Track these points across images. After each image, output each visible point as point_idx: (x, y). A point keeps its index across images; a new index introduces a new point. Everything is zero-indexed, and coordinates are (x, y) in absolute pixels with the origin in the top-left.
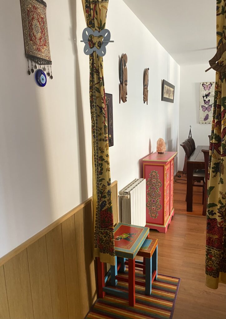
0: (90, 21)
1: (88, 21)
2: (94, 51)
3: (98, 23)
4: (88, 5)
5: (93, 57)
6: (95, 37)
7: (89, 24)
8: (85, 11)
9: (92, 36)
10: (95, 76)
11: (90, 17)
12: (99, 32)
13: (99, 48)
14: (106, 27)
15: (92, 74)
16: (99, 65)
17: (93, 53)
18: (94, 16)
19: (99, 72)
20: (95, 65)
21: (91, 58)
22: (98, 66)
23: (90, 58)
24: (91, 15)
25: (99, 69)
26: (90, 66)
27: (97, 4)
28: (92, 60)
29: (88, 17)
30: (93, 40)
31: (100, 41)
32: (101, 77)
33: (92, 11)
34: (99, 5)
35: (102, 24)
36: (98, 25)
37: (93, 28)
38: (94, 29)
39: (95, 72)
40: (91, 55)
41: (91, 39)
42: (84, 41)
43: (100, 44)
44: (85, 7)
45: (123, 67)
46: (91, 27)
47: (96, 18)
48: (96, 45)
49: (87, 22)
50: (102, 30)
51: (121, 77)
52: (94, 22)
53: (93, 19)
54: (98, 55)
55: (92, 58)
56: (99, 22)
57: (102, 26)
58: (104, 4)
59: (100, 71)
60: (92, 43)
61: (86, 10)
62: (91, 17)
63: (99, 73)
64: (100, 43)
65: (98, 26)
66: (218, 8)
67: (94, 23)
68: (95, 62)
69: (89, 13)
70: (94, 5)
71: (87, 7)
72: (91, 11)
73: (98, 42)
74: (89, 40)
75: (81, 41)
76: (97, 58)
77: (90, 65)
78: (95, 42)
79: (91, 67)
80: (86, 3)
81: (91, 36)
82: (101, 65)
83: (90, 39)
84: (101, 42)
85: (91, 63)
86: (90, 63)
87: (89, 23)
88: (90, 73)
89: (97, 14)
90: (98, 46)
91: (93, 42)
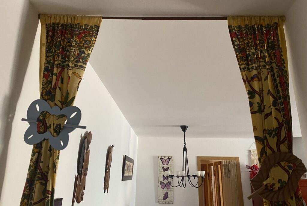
0: (48, 90)
1: (45, 91)
2: (45, 139)
3: (62, 95)
4: (50, 68)
5: (41, 148)
6: (52, 117)
7: (45, 95)
8: (42, 74)
9: (46, 114)
10: (37, 186)
11: (48, 85)
12: (61, 109)
13: (55, 134)
14: (75, 104)
15: (30, 182)
16: (50, 166)
17: (41, 143)
18: (56, 84)
19: (47, 178)
20: (41, 164)
21: (36, 151)
22: (48, 167)
23: (33, 150)
24: (52, 82)
25: (48, 173)
26: (30, 166)
27: (66, 69)
28: (36, 154)
29: (46, 84)
30: (47, 120)
31: (60, 125)
32: (50, 190)
33: (54, 77)
34: (69, 70)
35: (68, 98)
36: (62, 98)
37: (52, 101)
38: (52, 104)
39: (39, 179)
40: (37, 144)
41: (44, 119)
42: (29, 119)
43: (60, 129)
44: (43, 70)
45: (85, 151)
46: (49, 99)
47: (60, 88)
48: (52, 130)
49: (43, 91)
50: (66, 106)
51: (81, 165)
52: (55, 92)
53: (55, 89)
54: (51, 146)
55: (38, 150)
56: (64, 95)
57: (68, 101)
58: (78, 71)
59: (49, 178)
60: (43, 124)
61: (44, 74)
62: (50, 85)
63: (47, 181)
64: (60, 126)
65: (60, 100)
66: (251, 104)
67: (55, 94)
68: (42, 160)
69: (49, 79)
70: (59, 70)
71: (46, 69)
72: (52, 76)
73: (57, 125)
74: (39, 120)
75: (23, 120)
76: (48, 153)
77: (32, 164)
78: (50, 125)
79: (32, 168)
80: (47, 65)
81: (44, 113)
82: (54, 166)
83: (41, 118)
84: (62, 126)
85: (34, 160)
86: (32, 159)
87: (44, 93)
88: (27, 179)
89: (62, 82)
90: (56, 131)
91: (46, 124)
